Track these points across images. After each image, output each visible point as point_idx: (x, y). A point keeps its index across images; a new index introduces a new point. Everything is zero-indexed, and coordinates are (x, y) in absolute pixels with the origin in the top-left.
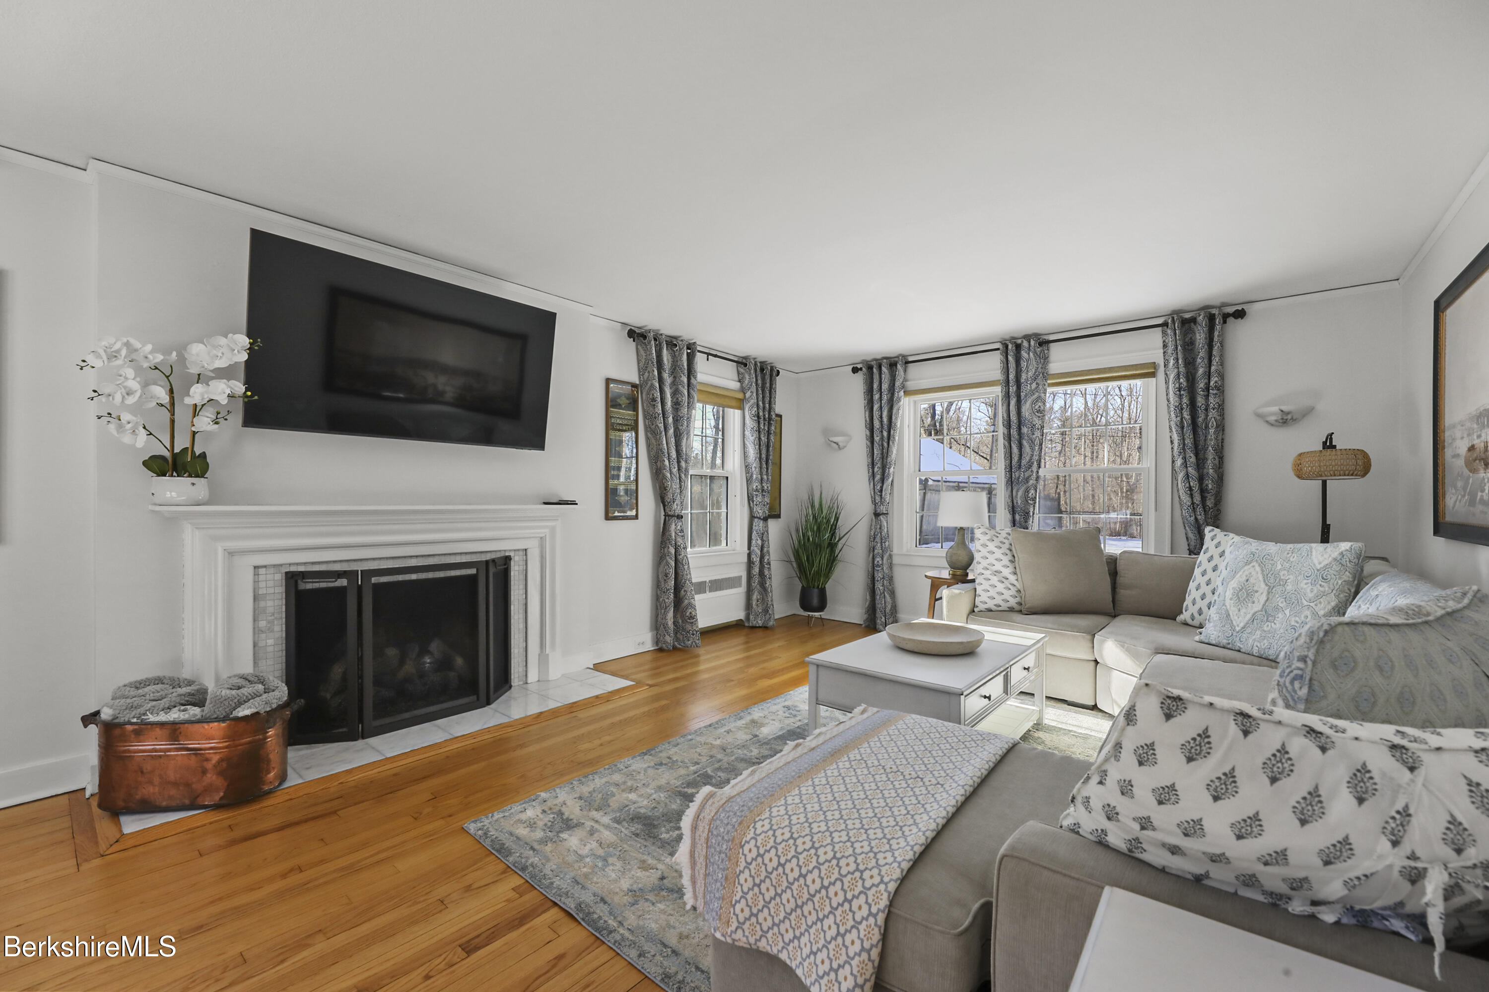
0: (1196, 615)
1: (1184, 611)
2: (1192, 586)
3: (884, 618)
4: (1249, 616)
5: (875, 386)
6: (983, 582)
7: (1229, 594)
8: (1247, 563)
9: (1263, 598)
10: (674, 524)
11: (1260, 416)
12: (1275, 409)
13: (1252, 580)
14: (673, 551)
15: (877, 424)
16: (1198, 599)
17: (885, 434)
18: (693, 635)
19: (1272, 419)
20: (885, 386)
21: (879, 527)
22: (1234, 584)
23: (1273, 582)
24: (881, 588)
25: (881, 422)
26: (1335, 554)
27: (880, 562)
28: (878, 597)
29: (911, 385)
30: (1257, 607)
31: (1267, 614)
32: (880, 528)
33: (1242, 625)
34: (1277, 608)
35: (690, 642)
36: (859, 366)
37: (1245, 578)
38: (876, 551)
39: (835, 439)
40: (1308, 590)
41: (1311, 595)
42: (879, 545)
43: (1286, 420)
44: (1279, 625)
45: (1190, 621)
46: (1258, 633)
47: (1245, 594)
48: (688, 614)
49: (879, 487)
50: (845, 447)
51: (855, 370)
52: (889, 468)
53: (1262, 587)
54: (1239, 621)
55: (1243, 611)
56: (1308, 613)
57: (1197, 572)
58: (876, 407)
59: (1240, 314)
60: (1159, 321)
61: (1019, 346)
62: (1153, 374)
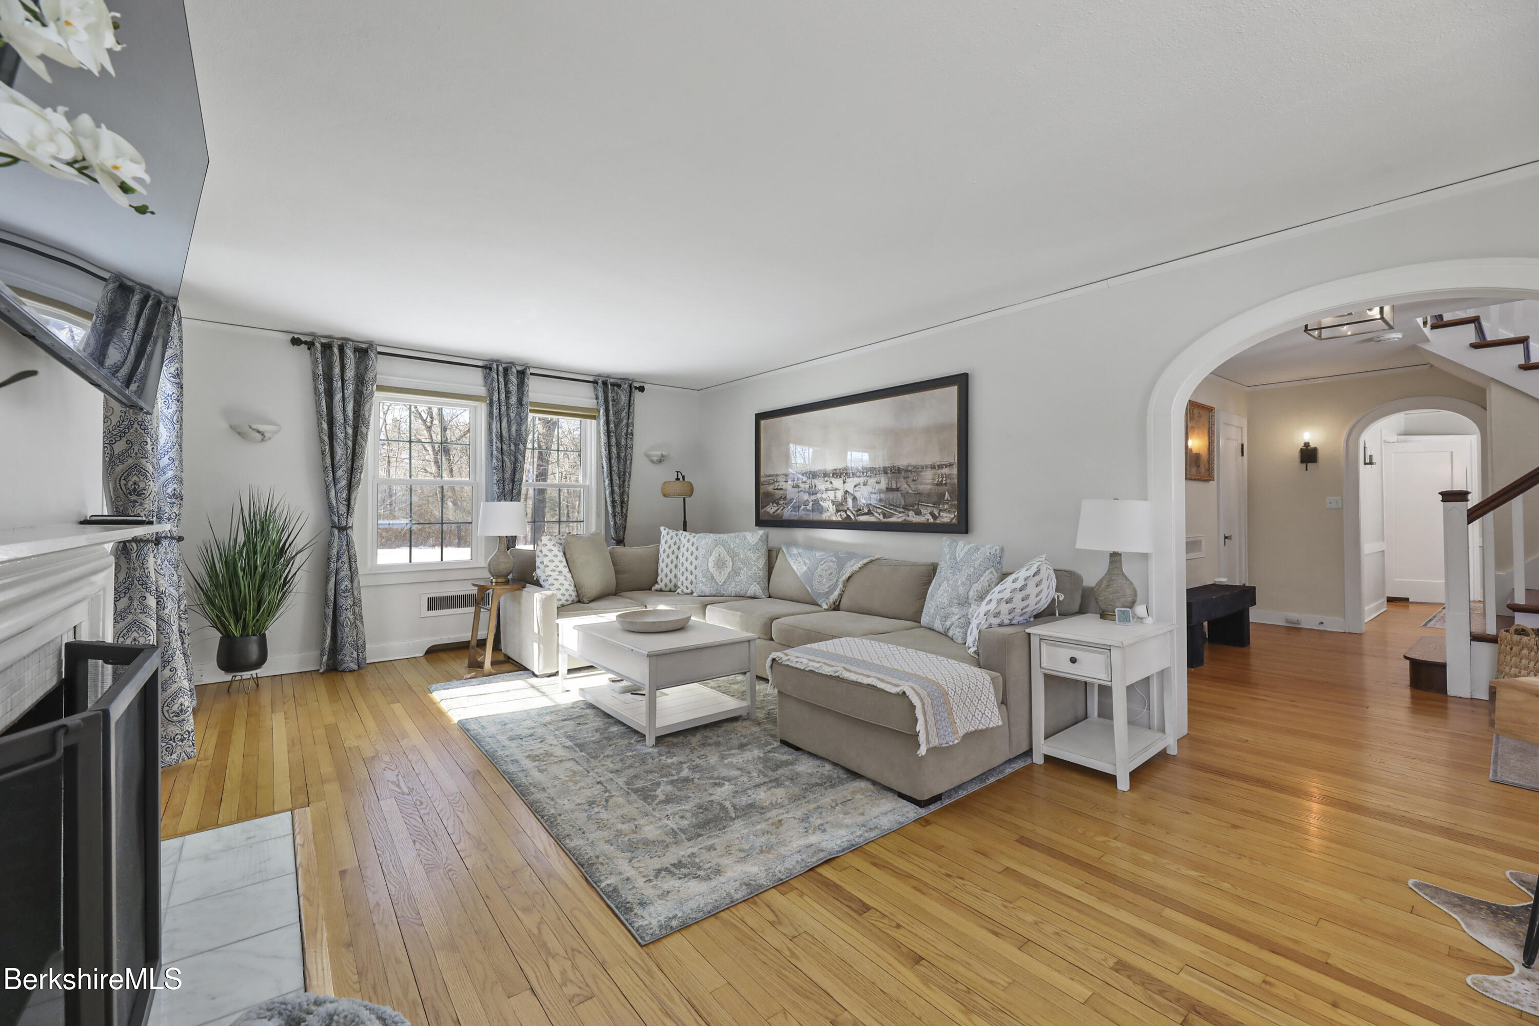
0: (668, 583)
1: (659, 582)
2: (662, 565)
3: (355, 653)
4: (726, 575)
5: (337, 370)
6: (554, 582)
7: (711, 565)
8: (716, 546)
9: (731, 564)
10: (152, 555)
11: (648, 456)
12: (659, 453)
13: (722, 555)
14: (152, 602)
15: (339, 416)
16: (669, 573)
17: (350, 431)
18: (182, 741)
19: (655, 459)
20: (350, 374)
21: (345, 543)
22: (712, 559)
23: (734, 555)
24: (351, 617)
25: (345, 415)
26: (759, 537)
27: (350, 586)
28: (347, 629)
29: (381, 380)
30: (729, 569)
31: (735, 572)
32: (348, 545)
33: (723, 581)
34: (740, 569)
35: (174, 756)
36: (303, 338)
37: (717, 555)
38: (342, 574)
39: (262, 428)
40: (753, 556)
41: (754, 559)
42: (347, 565)
43: (661, 460)
44: (743, 576)
45: (664, 588)
46: (733, 583)
47: (720, 564)
48: (175, 708)
49: (344, 495)
50: (270, 439)
51: (296, 342)
52: (361, 473)
53: (729, 558)
54: (720, 578)
55: (722, 573)
56: (755, 568)
57: (662, 556)
58: (338, 397)
59: (642, 389)
60: (591, 379)
61: (506, 370)
62: (594, 417)
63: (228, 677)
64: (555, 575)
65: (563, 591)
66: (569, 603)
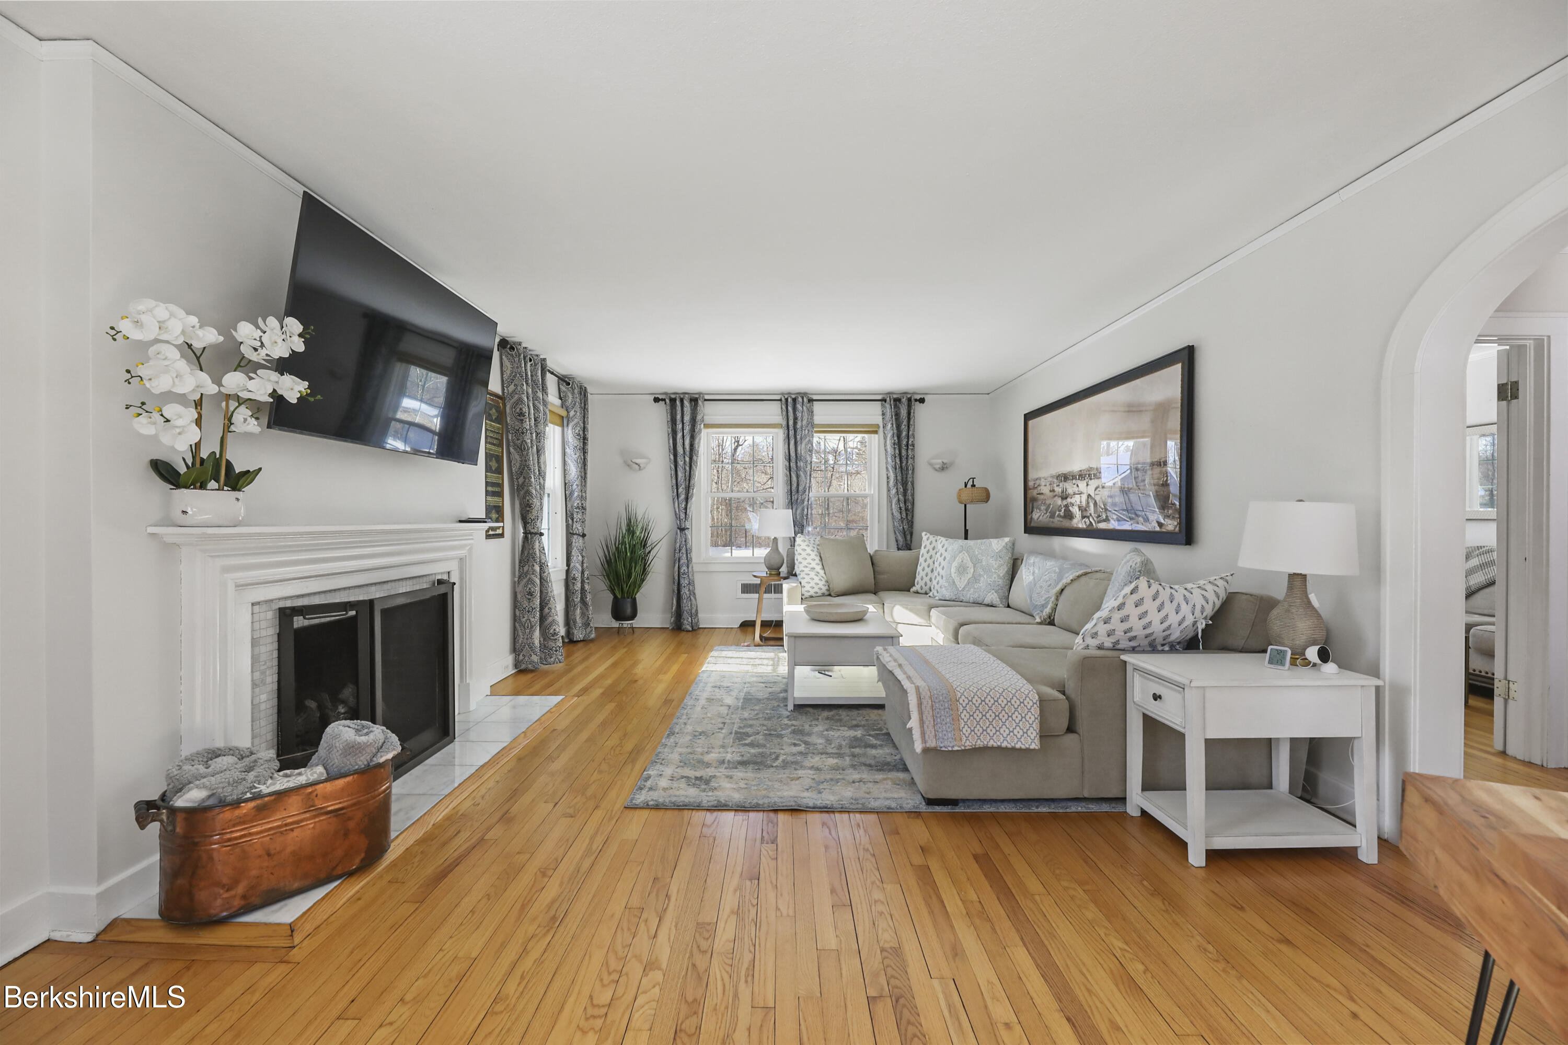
0: (924, 586)
1: (916, 585)
2: (919, 568)
3: (690, 619)
4: (966, 581)
5: (679, 417)
6: (806, 576)
7: (953, 570)
8: (960, 552)
9: (972, 570)
10: (537, 542)
11: (931, 464)
12: (940, 461)
13: (965, 561)
14: (537, 568)
15: (680, 450)
16: (924, 577)
17: (687, 459)
18: (556, 651)
19: (937, 467)
20: (687, 418)
21: (684, 540)
22: (955, 564)
23: (976, 562)
24: (687, 593)
25: (684, 448)
26: (1004, 544)
27: (686, 571)
28: (685, 601)
29: (708, 420)
30: (970, 575)
31: (975, 579)
32: (685, 541)
33: (963, 587)
34: (980, 575)
35: (552, 659)
36: (660, 397)
37: (961, 560)
38: (682, 562)
39: (638, 461)
40: (994, 563)
41: (996, 566)
42: (685, 555)
43: (944, 468)
44: (982, 584)
45: (920, 591)
46: (972, 590)
47: (962, 569)
48: (552, 631)
49: (683, 506)
50: (644, 468)
51: (656, 400)
52: (693, 489)
53: (970, 565)
54: (961, 584)
55: (962, 579)
56: (995, 576)
57: (921, 560)
58: (679, 435)
59: (922, 401)
60: (880, 397)
61: (794, 400)
62: (876, 432)
63: (615, 624)
64: (807, 570)
65: (812, 584)
66: (817, 595)
